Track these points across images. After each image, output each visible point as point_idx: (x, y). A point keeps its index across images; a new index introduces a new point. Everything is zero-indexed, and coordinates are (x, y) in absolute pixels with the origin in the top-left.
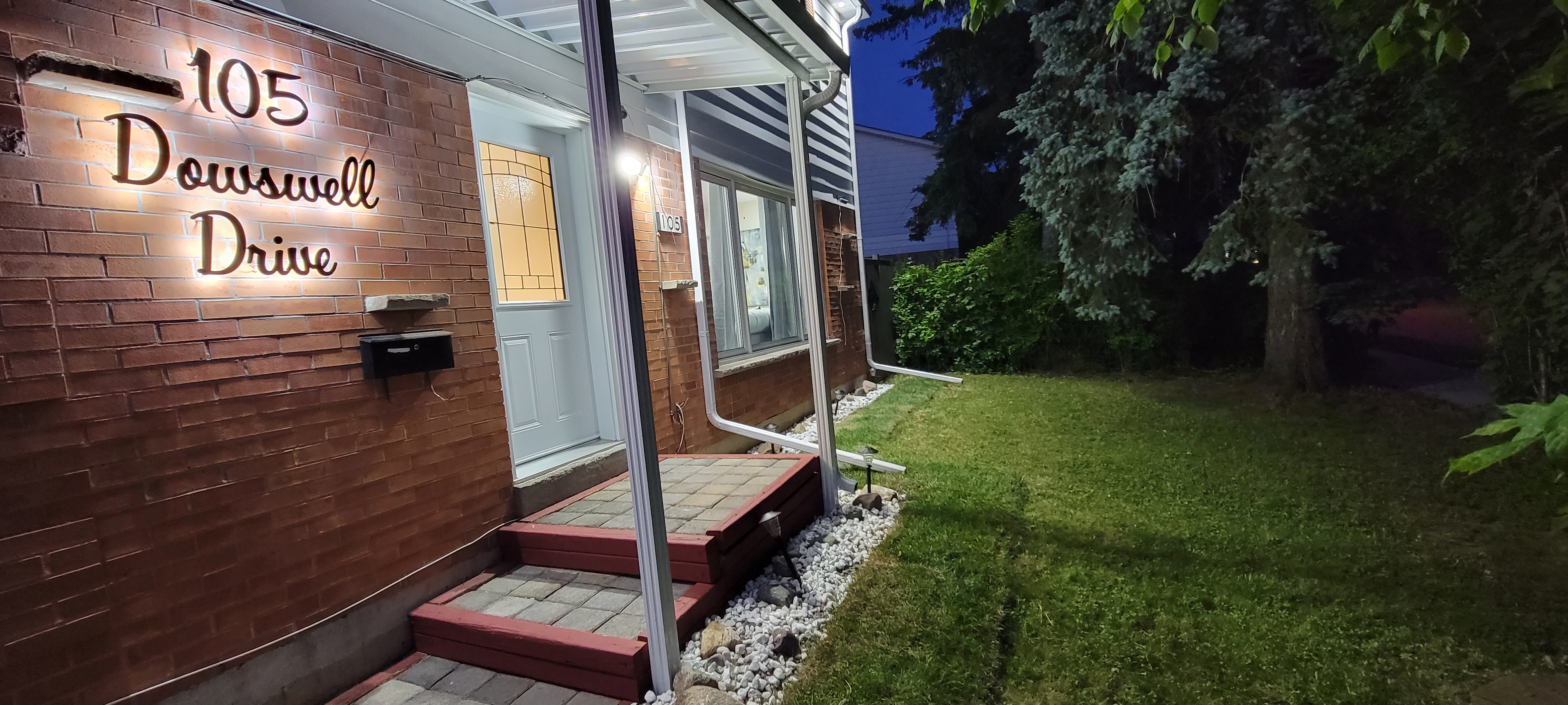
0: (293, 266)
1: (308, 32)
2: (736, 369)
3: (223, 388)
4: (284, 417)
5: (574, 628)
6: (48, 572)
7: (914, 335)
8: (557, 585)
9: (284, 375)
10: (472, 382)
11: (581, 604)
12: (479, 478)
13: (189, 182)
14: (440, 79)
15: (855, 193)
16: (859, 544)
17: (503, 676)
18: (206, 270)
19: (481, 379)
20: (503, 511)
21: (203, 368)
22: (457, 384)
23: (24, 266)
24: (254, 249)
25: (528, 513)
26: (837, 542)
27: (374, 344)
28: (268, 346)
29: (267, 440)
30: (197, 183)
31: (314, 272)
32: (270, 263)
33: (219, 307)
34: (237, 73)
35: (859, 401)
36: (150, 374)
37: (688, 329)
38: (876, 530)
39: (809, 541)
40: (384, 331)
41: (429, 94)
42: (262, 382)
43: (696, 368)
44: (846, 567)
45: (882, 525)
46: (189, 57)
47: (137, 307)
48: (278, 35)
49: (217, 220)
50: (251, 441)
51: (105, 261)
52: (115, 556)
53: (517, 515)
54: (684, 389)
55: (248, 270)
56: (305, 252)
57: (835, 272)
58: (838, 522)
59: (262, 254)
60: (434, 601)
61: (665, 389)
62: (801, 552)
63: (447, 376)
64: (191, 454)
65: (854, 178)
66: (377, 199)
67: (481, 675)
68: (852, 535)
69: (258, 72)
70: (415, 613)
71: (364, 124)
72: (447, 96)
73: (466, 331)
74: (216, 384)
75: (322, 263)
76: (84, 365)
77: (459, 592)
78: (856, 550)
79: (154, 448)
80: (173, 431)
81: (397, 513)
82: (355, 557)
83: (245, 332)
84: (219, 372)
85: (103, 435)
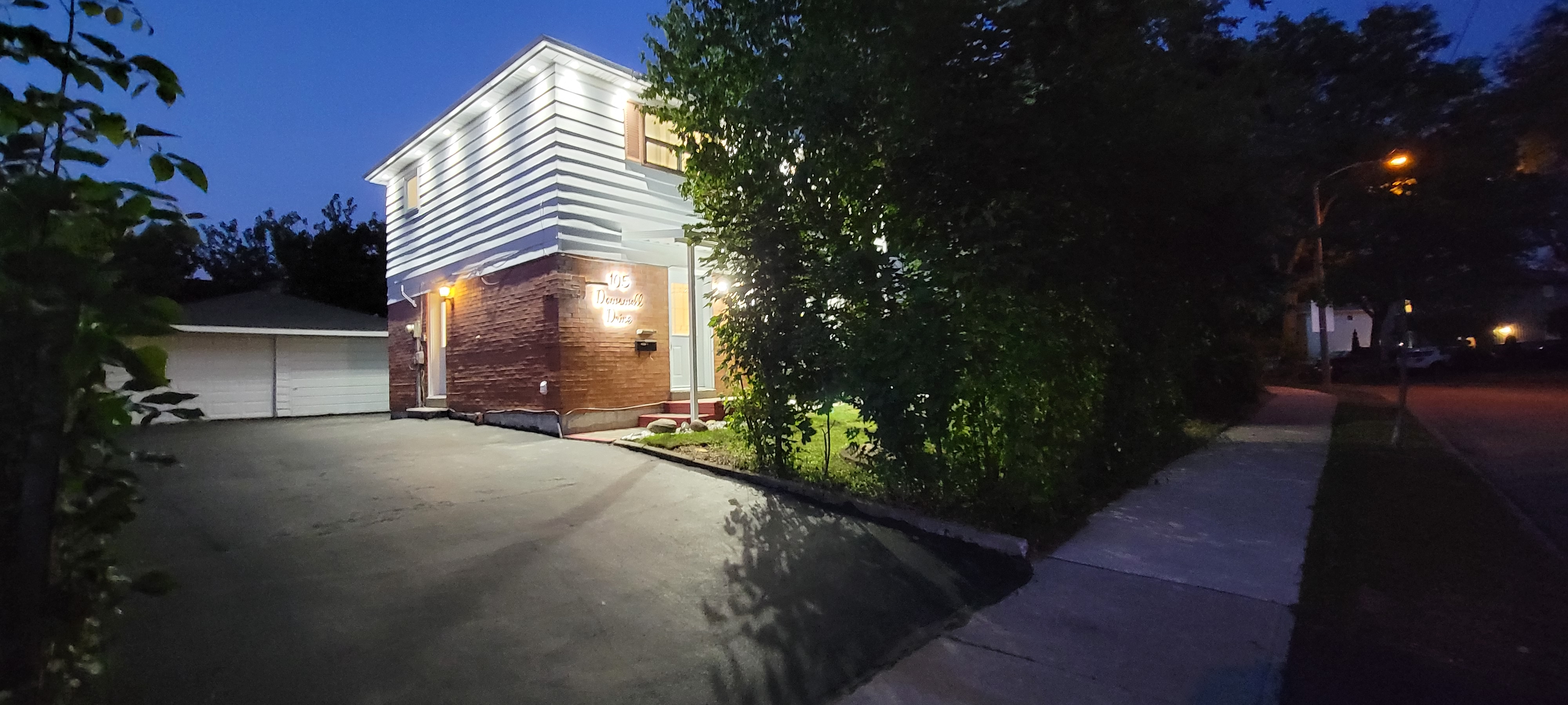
0: (623, 321)
1: (631, 264)
4: (618, 357)
6: (580, 379)
9: (619, 347)
10: (661, 357)
12: (660, 384)
13: (607, 303)
14: (660, 269)
18: (607, 322)
19: (664, 357)
20: (667, 397)
21: (605, 343)
22: (658, 357)
23: (583, 320)
24: (616, 317)
25: (675, 399)
27: (637, 342)
28: (617, 340)
29: (615, 362)
31: (627, 323)
32: (619, 320)
33: (609, 330)
34: (618, 277)
36: (597, 344)
40: (640, 339)
41: (658, 274)
42: (615, 348)
46: (609, 275)
47: (597, 329)
48: (625, 266)
49: (611, 310)
50: (612, 361)
51: (593, 319)
52: (589, 380)
53: (671, 399)
55: (615, 322)
56: (626, 318)
59: (618, 318)
63: (654, 353)
64: (602, 362)
66: (642, 304)
69: (621, 277)
70: (641, 416)
71: (640, 285)
72: (662, 273)
73: (661, 341)
74: (607, 347)
75: (629, 321)
76: (590, 340)
79: (597, 359)
80: (599, 356)
81: (639, 388)
82: (628, 396)
83: (614, 336)
84: (608, 345)
85: (590, 354)
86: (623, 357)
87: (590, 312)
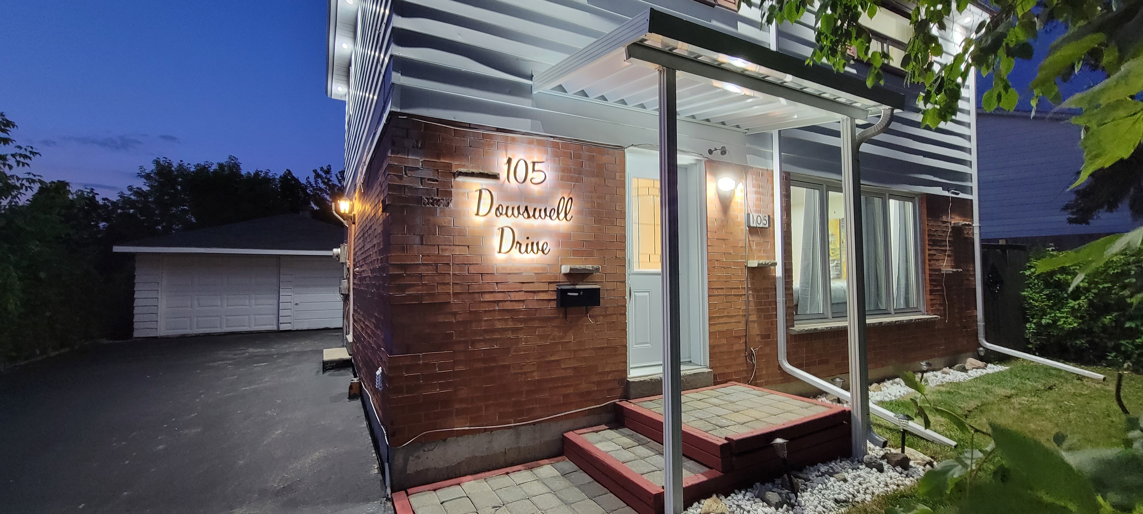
0: (532, 250)
1: (552, 139)
2: (810, 330)
3: (500, 304)
4: (520, 321)
5: (633, 469)
6: (437, 370)
7: (1051, 322)
8: (637, 444)
9: (523, 301)
10: (610, 315)
11: (643, 458)
12: (607, 369)
13: (498, 214)
14: (611, 150)
15: (974, 184)
16: (867, 488)
17: (597, 483)
18: (500, 252)
19: (615, 314)
20: (619, 392)
21: (494, 294)
22: (602, 315)
23: (446, 250)
24: (518, 242)
25: (634, 397)
26: (845, 480)
27: (561, 289)
28: (519, 287)
29: (515, 330)
30: (501, 214)
31: (540, 252)
32: (523, 249)
33: (503, 268)
34: (522, 164)
35: (954, 375)
36: (476, 295)
37: (768, 295)
38: (891, 484)
39: (822, 473)
40: (569, 283)
41: (605, 159)
42: (514, 303)
43: (772, 324)
44: (845, 501)
45: (900, 482)
46: (506, 160)
47: (476, 267)
48: (540, 143)
49: (506, 229)
50: (507, 330)
51: (469, 247)
52: (457, 369)
53: (626, 397)
54: (760, 338)
55: (515, 251)
56: (537, 244)
57: (939, 256)
58: (856, 467)
59: (520, 245)
60: (576, 431)
61: (743, 336)
62: (811, 477)
63: (596, 310)
64: (486, 331)
65: (973, 171)
66: (572, 217)
67: (588, 479)
68: (865, 480)
69: (529, 162)
70: (565, 435)
71: (571, 179)
72: (614, 159)
73: (609, 286)
74: (498, 302)
75: (544, 249)
76: (458, 289)
77: (589, 431)
78: (861, 492)
79: (474, 327)
80: (481, 321)
81: (563, 379)
82: (542, 396)
83: (511, 280)
84: (499, 297)
85: (460, 318)
86: (533, 320)
87: (462, 233)
